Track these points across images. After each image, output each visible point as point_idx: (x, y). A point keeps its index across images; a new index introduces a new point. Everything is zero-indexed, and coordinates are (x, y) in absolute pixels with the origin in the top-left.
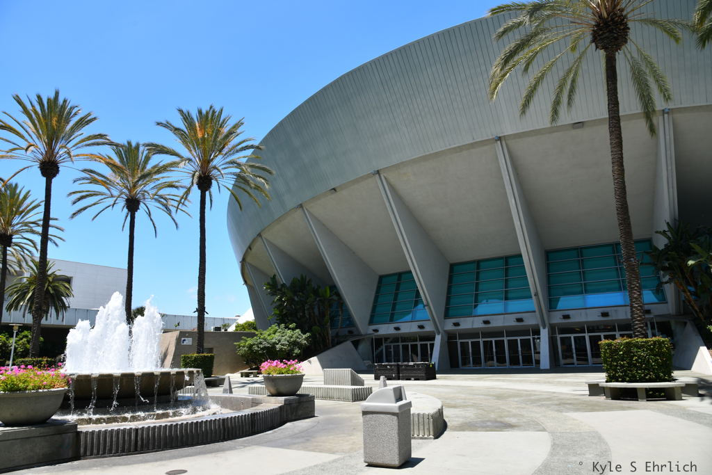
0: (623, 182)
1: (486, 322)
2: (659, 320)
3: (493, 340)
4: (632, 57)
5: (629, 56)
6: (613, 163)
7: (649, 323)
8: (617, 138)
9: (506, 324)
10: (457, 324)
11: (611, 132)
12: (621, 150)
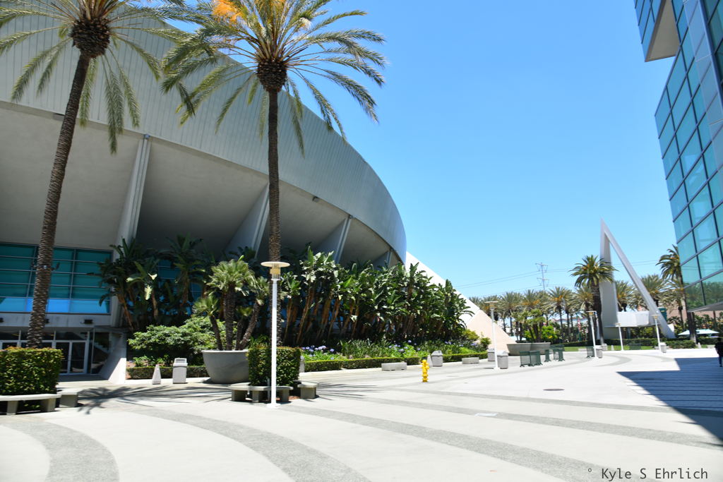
0: (60, 187)
2: (99, 330)
4: (111, 72)
5: (108, 69)
6: (55, 164)
7: (89, 332)
8: (66, 141)
11: (62, 133)
12: (67, 154)
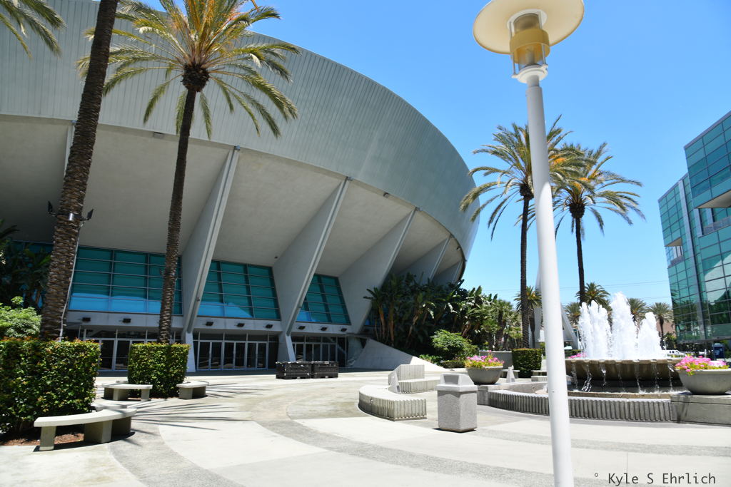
1: (241, 325)
3: (235, 342)
9: (257, 329)
10: (210, 324)
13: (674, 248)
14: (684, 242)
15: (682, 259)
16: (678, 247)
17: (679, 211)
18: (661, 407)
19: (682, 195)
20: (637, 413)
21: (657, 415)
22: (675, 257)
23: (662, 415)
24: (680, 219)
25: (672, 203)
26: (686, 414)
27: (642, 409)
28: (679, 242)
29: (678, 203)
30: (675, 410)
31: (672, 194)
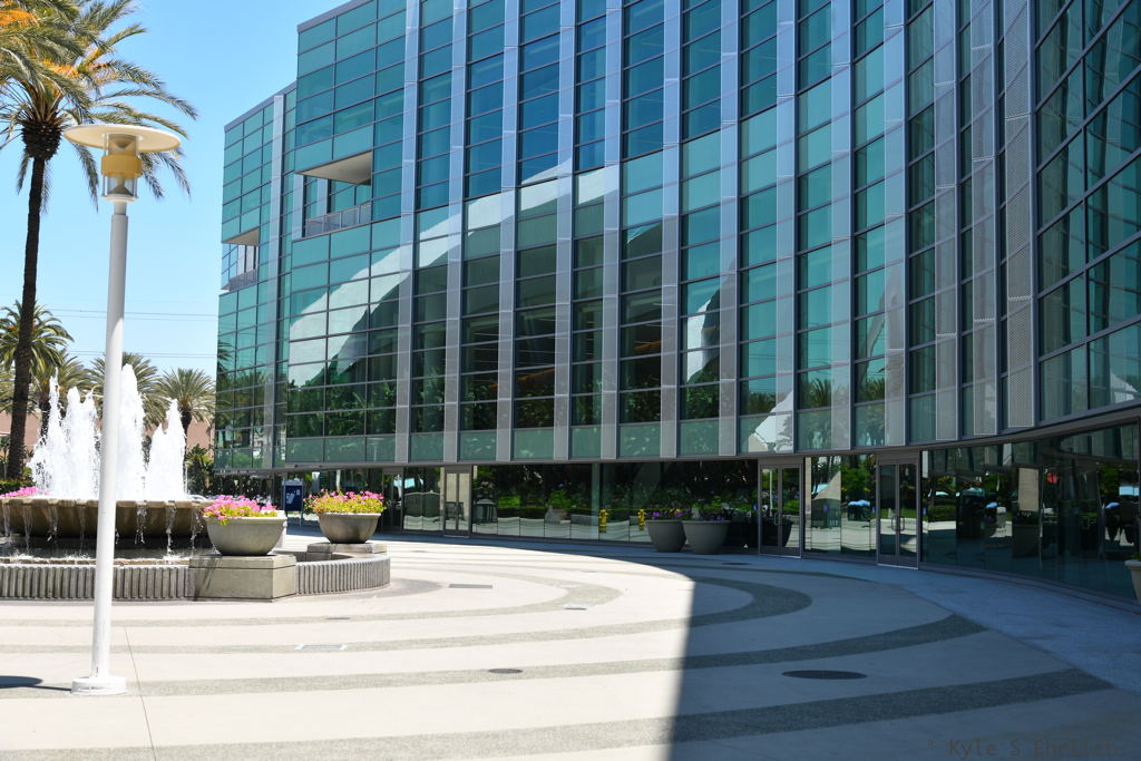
13: (242, 248)
14: (263, 240)
15: (252, 280)
16: (251, 248)
17: (264, 165)
18: (173, 576)
19: (277, 130)
20: (135, 588)
21: (165, 588)
22: (241, 271)
23: (173, 589)
24: (263, 185)
25: (253, 143)
26: (208, 587)
27: (143, 580)
28: (254, 238)
29: (264, 146)
30: (192, 582)
31: (255, 122)
